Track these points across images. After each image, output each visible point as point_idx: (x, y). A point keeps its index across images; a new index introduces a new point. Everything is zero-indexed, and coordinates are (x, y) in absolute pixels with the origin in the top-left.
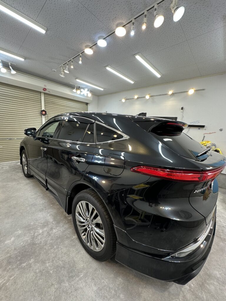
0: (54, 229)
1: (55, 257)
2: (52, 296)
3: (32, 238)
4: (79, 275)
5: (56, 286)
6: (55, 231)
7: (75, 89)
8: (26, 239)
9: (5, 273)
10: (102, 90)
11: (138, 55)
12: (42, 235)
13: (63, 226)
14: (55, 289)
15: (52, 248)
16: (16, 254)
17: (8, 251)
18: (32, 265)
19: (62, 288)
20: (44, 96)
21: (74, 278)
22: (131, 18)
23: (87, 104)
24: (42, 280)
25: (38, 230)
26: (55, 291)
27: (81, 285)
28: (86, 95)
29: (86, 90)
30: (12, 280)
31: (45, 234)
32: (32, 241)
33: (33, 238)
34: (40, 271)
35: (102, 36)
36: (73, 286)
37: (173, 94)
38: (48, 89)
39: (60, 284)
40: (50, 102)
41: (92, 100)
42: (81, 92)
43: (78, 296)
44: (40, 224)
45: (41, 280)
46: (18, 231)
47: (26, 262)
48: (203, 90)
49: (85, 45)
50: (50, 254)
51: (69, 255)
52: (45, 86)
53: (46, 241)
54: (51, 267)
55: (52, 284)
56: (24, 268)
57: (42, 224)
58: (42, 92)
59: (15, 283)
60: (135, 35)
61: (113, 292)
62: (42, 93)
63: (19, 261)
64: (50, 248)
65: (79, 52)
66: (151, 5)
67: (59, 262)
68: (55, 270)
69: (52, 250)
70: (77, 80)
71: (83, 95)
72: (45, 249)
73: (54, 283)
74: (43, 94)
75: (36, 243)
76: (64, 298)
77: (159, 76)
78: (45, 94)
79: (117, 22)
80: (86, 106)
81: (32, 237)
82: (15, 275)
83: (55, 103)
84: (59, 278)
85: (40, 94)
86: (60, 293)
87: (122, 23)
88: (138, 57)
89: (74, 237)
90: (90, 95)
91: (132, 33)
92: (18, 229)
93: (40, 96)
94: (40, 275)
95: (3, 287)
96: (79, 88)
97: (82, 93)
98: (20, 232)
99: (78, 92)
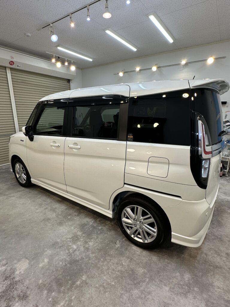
1: (108, 269)
2: (128, 303)
4: (144, 281)
5: (126, 295)
6: (92, 244)
9: (62, 295)
10: (91, 60)
11: (153, 15)
12: (79, 250)
13: (97, 237)
14: (127, 297)
15: (99, 262)
16: (61, 275)
17: (49, 273)
18: (87, 281)
19: (134, 295)
20: (11, 73)
21: (141, 284)
23: (69, 81)
27: (152, 289)
31: (82, 249)
32: (71, 259)
33: (70, 255)
34: (101, 285)
36: (144, 291)
37: (186, 64)
38: (17, 62)
39: (130, 292)
40: (20, 81)
43: (154, 299)
44: (69, 240)
45: (107, 293)
46: (47, 251)
47: (79, 280)
50: (101, 268)
51: (123, 264)
52: (12, 58)
53: (88, 256)
54: (110, 279)
56: (80, 287)
58: (8, 67)
61: (186, 287)
62: (7, 69)
63: (70, 281)
64: (96, 261)
67: (115, 273)
68: (116, 281)
72: (92, 263)
73: (122, 293)
74: (10, 70)
77: (171, 41)
78: (12, 69)
80: (67, 84)
81: (68, 254)
82: (75, 295)
83: (26, 82)
84: (125, 287)
85: (4, 71)
86: (134, 300)
88: (152, 18)
93: (5, 73)
98: (50, 252)
99: (59, 64)
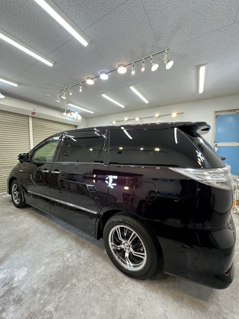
0: (82, 251)
1: (95, 273)
2: (109, 301)
3: (63, 263)
5: (108, 294)
7: (65, 112)
8: (57, 264)
9: (53, 297)
10: (93, 113)
11: (132, 86)
12: (72, 258)
14: (108, 296)
16: (54, 279)
17: (44, 278)
18: (76, 284)
19: (114, 293)
20: (32, 120)
21: (121, 284)
22: (131, 62)
23: (76, 126)
24: (92, 292)
25: (65, 254)
26: (109, 298)
27: (129, 287)
28: (76, 118)
29: (77, 113)
30: (63, 300)
31: (75, 256)
32: (64, 265)
34: (87, 287)
35: (104, 72)
36: (123, 289)
37: (159, 117)
38: (38, 113)
39: (111, 291)
40: (38, 126)
41: (81, 122)
42: (71, 115)
46: (44, 260)
47: (70, 283)
48: (183, 113)
49: (87, 76)
50: (89, 272)
52: (34, 110)
53: (79, 262)
54: (95, 281)
55: (104, 293)
56: (70, 289)
57: (66, 249)
58: (30, 116)
59: (68, 302)
60: (135, 74)
64: (85, 267)
65: (80, 82)
66: (148, 55)
67: (101, 275)
69: (89, 268)
70: (69, 104)
71: (73, 118)
73: (105, 292)
74: (32, 118)
75: (70, 265)
76: (119, 300)
77: (147, 102)
79: (119, 63)
82: (64, 296)
83: (44, 127)
85: (28, 118)
86: (114, 298)
87: (124, 64)
88: (132, 88)
89: (104, 253)
90: (80, 118)
91: (133, 73)
92: (44, 258)
93: (28, 120)
94: (89, 289)
95: (57, 308)
96: (68, 112)
97: (72, 117)
98: (47, 260)
99: (69, 115)
